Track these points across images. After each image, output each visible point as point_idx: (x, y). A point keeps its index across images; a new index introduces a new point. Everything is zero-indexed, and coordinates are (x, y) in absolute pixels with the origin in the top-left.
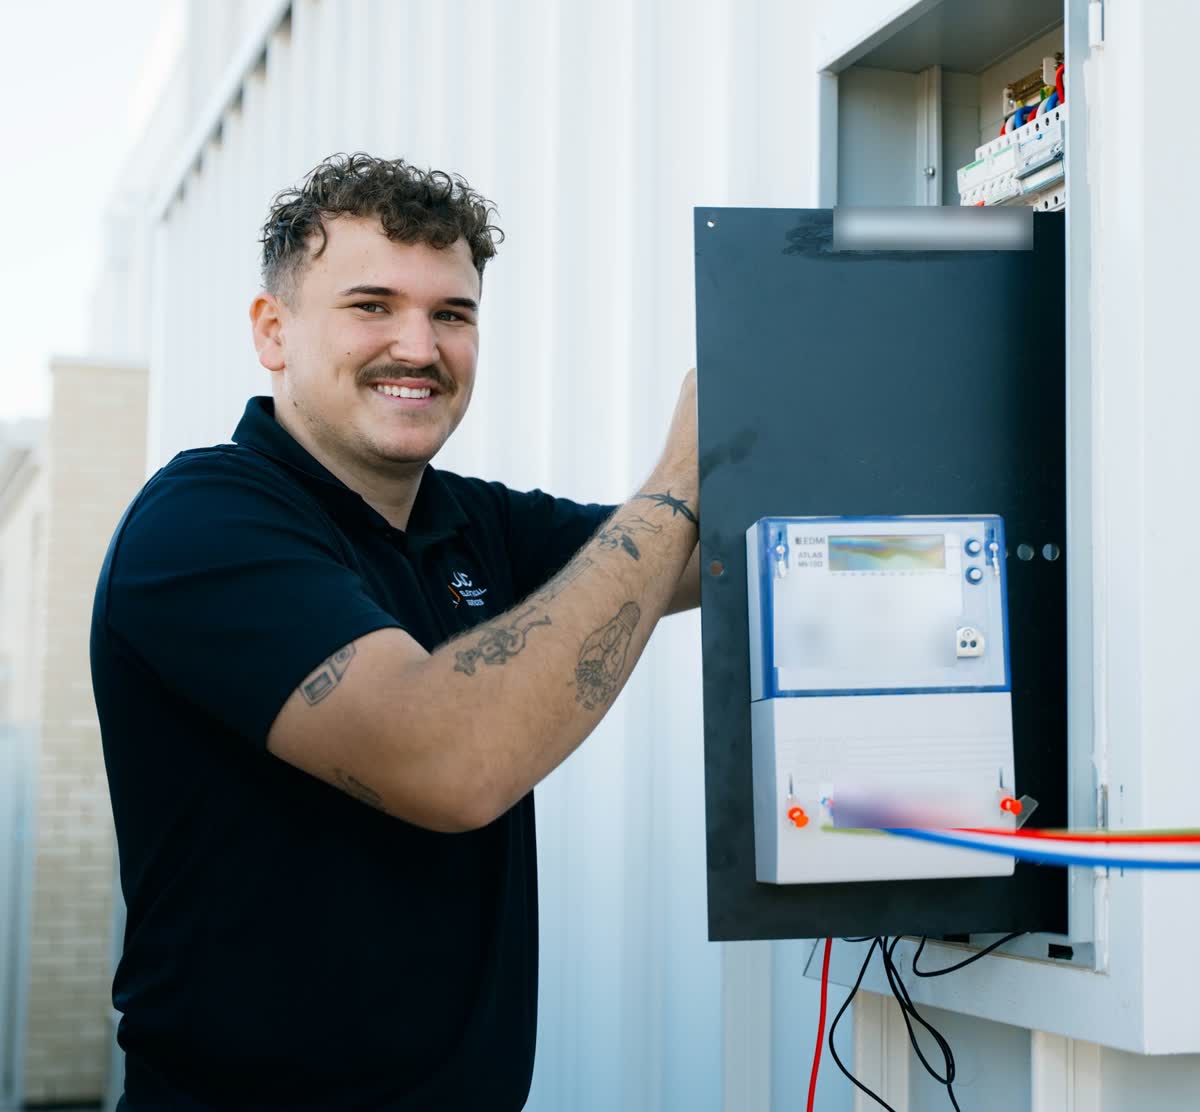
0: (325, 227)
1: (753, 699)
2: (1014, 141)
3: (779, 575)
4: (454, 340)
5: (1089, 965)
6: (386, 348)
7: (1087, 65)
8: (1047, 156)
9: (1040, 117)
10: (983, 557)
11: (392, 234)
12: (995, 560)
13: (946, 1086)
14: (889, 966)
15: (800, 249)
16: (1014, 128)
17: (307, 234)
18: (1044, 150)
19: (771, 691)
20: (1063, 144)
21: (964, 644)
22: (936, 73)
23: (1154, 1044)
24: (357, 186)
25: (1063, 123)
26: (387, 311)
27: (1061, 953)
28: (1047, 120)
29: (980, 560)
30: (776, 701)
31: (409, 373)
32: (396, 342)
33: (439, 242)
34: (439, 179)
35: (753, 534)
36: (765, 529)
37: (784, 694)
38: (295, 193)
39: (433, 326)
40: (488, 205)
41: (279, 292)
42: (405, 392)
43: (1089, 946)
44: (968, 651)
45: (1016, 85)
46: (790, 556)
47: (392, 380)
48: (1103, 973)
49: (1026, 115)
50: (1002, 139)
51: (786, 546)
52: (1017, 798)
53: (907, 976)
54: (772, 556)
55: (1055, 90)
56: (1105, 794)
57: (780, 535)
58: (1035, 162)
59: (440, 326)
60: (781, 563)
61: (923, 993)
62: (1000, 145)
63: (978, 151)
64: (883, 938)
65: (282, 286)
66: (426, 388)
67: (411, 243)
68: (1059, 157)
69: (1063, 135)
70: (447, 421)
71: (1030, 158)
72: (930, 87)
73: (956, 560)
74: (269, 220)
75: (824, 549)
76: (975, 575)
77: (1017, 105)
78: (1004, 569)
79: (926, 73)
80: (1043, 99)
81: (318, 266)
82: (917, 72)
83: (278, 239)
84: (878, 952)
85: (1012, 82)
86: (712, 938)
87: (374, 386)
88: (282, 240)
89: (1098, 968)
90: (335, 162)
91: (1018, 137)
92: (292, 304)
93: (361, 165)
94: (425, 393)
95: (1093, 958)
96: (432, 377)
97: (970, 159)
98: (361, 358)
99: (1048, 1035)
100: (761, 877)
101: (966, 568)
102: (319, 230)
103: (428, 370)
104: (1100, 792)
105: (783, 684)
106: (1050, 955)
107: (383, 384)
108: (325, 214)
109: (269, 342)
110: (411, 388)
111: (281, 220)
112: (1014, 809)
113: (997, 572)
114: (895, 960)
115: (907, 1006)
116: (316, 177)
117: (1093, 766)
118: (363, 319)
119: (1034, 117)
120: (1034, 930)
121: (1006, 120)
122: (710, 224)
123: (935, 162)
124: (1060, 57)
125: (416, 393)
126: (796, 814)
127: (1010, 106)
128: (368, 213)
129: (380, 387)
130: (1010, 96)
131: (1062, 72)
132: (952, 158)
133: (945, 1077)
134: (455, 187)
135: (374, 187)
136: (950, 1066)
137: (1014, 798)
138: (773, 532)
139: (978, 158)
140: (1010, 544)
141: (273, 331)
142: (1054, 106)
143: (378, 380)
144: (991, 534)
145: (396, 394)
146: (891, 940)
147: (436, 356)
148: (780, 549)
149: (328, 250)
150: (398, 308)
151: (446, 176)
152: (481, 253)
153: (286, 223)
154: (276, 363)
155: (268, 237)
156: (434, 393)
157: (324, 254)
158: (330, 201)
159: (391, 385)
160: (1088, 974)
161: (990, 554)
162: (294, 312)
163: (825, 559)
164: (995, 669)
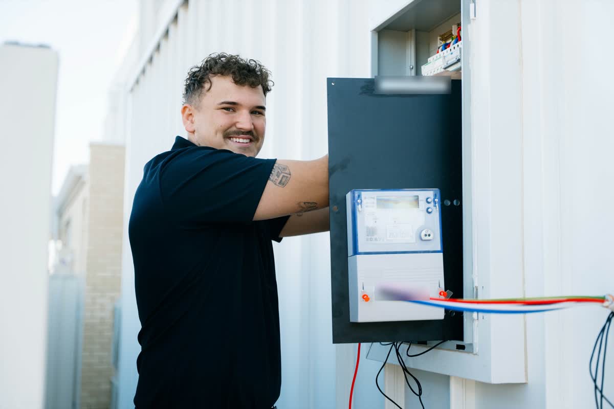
0: (211, 80)
1: (349, 256)
2: (442, 55)
3: (359, 211)
4: (258, 121)
5: (471, 352)
6: (234, 124)
7: (469, 26)
8: (454, 60)
9: (452, 47)
10: (432, 203)
11: (237, 82)
12: (437, 205)
13: (418, 397)
14: (398, 354)
15: (365, 93)
16: (442, 51)
17: (204, 82)
18: (452, 59)
19: (356, 252)
20: (461, 56)
21: (426, 235)
22: (413, 32)
23: (495, 380)
24: (223, 65)
25: (460, 49)
26: (234, 111)
27: (461, 348)
28: (454, 48)
29: (432, 205)
30: (358, 256)
31: (243, 133)
32: (238, 122)
33: (253, 85)
34: (252, 62)
35: (349, 196)
36: (354, 194)
37: (360, 254)
38: (197, 67)
39: (251, 117)
40: (269, 72)
41: (193, 104)
42: (241, 140)
43: (471, 345)
44: (427, 238)
45: (443, 35)
46: (363, 203)
47: (237, 136)
48: (476, 354)
49: (446, 46)
50: (438, 55)
51: (361, 200)
52: (445, 291)
53: (404, 357)
54: (356, 203)
55: (457, 37)
56: (477, 289)
57: (359, 196)
58: (450, 62)
59: (253, 116)
60: (360, 206)
61: (410, 363)
62: (437, 57)
63: (429, 59)
64: (395, 344)
65: (194, 101)
66: (248, 138)
67: (244, 86)
68: (459, 61)
69: (460, 53)
70: (256, 151)
71: (448, 61)
72: (411, 36)
73: (423, 205)
74: (188, 77)
75: (375, 201)
76: (430, 210)
77: (443, 43)
78: (440, 209)
79: (409, 32)
80: (452, 40)
81: (208, 94)
82: (407, 31)
83: (192, 85)
84: (394, 348)
85: (441, 34)
86: (334, 342)
87: (230, 138)
88: (194, 85)
89: (475, 352)
90: (213, 56)
91: (444, 54)
92: (198, 108)
93: (222, 57)
94: (248, 141)
95: (473, 349)
96: (251, 135)
97: (426, 62)
98: (226, 128)
99: (455, 377)
100: (352, 320)
101: (427, 207)
102: (208, 81)
103: (249, 132)
104: (475, 290)
105: (360, 250)
106: (457, 348)
107: (233, 137)
108: (210, 75)
109: (189, 122)
110: (243, 138)
111: (194, 77)
112: (444, 295)
113: (438, 209)
114: (400, 351)
115: (405, 369)
116: (207, 61)
117: (472, 279)
118: (226, 114)
119: (449, 46)
120: (450, 340)
121: (439, 48)
122: (333, 84)
123: (413, 63)
124: (459, 25)
125: (245, 141)
126: (365, 297)
127: (440, 43)
128: (228, 75)
129: (232, 139)
130: (440, 39)
131: (460, 30)
132: (419, 61)
133: (418, 394)
134: (258, 66)
135: (230, 65)
136: (420, 390)
137: (444, 290)
138: (356, 195)
139: (429, 62)
140: (442, 200)
141: (190, 118)
142: (457, 42)
143: (231, 136)
144: (435, 195)
145: (238, 141)
146: (398, 344)
147: (252, 127)
148: (359, 201)
149: (212, 88)
150: (238, 110)
151: (255, 61)
152: (266, 90)
153: (195, 78)
154: (191, 130)
155: (187, 83)
156: (251, 141)
157: (211, 90)
158: (213, 70)
159: (236, 138)
160: (471, 354)
161: (435, 203)
162: (199, 111)
163: (375, 205)
164: (437, 244)
